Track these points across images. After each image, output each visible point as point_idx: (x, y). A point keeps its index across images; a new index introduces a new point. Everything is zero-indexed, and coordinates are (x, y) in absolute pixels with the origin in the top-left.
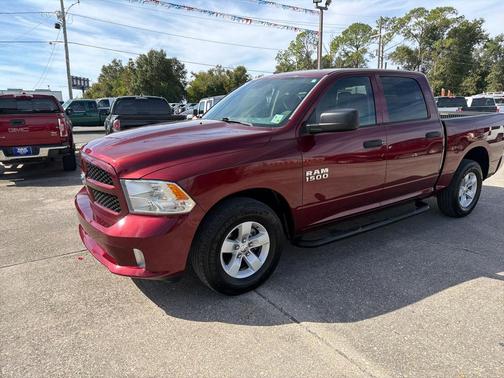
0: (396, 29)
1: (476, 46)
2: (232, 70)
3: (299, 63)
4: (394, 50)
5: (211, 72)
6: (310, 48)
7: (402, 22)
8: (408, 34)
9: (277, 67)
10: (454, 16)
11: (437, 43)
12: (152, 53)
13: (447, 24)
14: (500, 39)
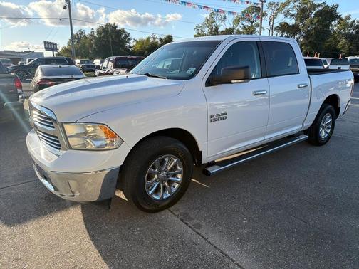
0: (278, 10)
1: (333, 23)
2: (162, 38)
4: (278, 24)
5: (148, 39)
7: (284, 5)
8: (287, 14)
10: (319, 2)
11: (307, 20)
12: (108, 25)
13: (314, 7)
14: (348, 18)
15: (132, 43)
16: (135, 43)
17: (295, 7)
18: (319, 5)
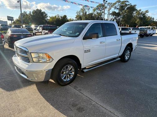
0: (112, 6)
1: (134, 12)
2: (62, 16)
3: (83, 15)
4: (111, 12)
5: (56, 16)
6: (87, 10)
7: (114, 4)
8: (115, 8)
9: (76, 16)
10: (129, 3)
11: (124, 11)
12: (37, 10)
14: (140, 10)
15: (48, 18)
16: (49, 18)
17: (118, 5)
18: (128, 5)
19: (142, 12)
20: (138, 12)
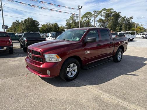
0: (98, 14)
1: (119, 19)
2: (53, 24)
3: (72, 23)
4: (98, 19)
5: (47, 24)
6: (76, 18)
7: (100, 12)
8: (102, 15)
9: (66, 23)
10: (113, 11)
11: (109, 18)
12: (29, 18)
13: (112, 13)
14: (125, 17)
16: (42, 26)
17: (104, 13)
19: (127, 19)
20: (123, 19)
